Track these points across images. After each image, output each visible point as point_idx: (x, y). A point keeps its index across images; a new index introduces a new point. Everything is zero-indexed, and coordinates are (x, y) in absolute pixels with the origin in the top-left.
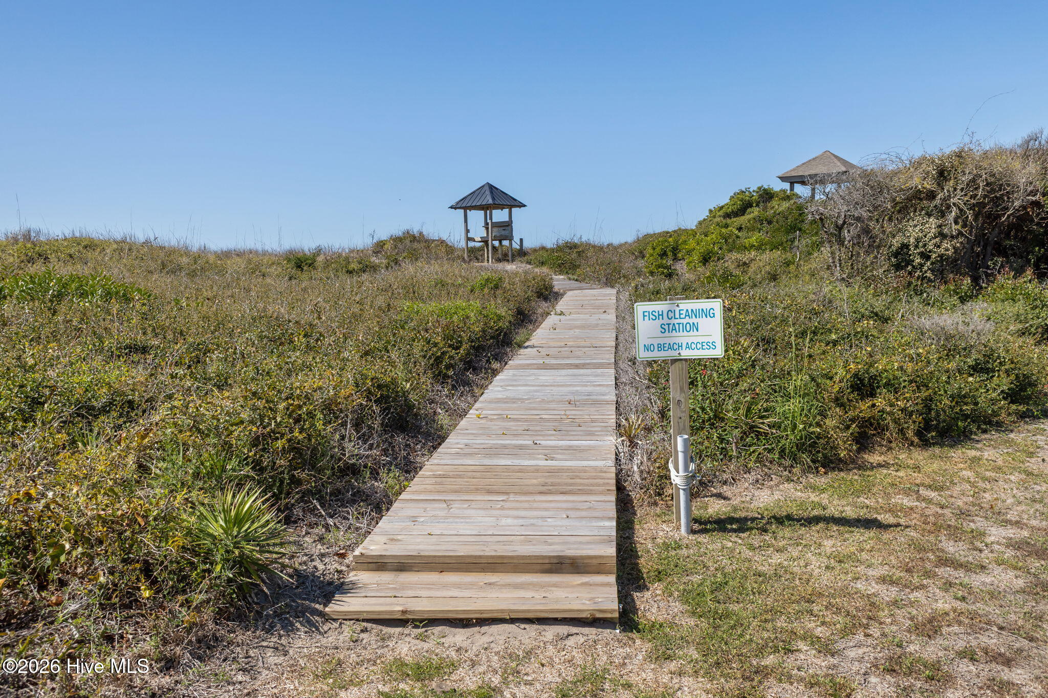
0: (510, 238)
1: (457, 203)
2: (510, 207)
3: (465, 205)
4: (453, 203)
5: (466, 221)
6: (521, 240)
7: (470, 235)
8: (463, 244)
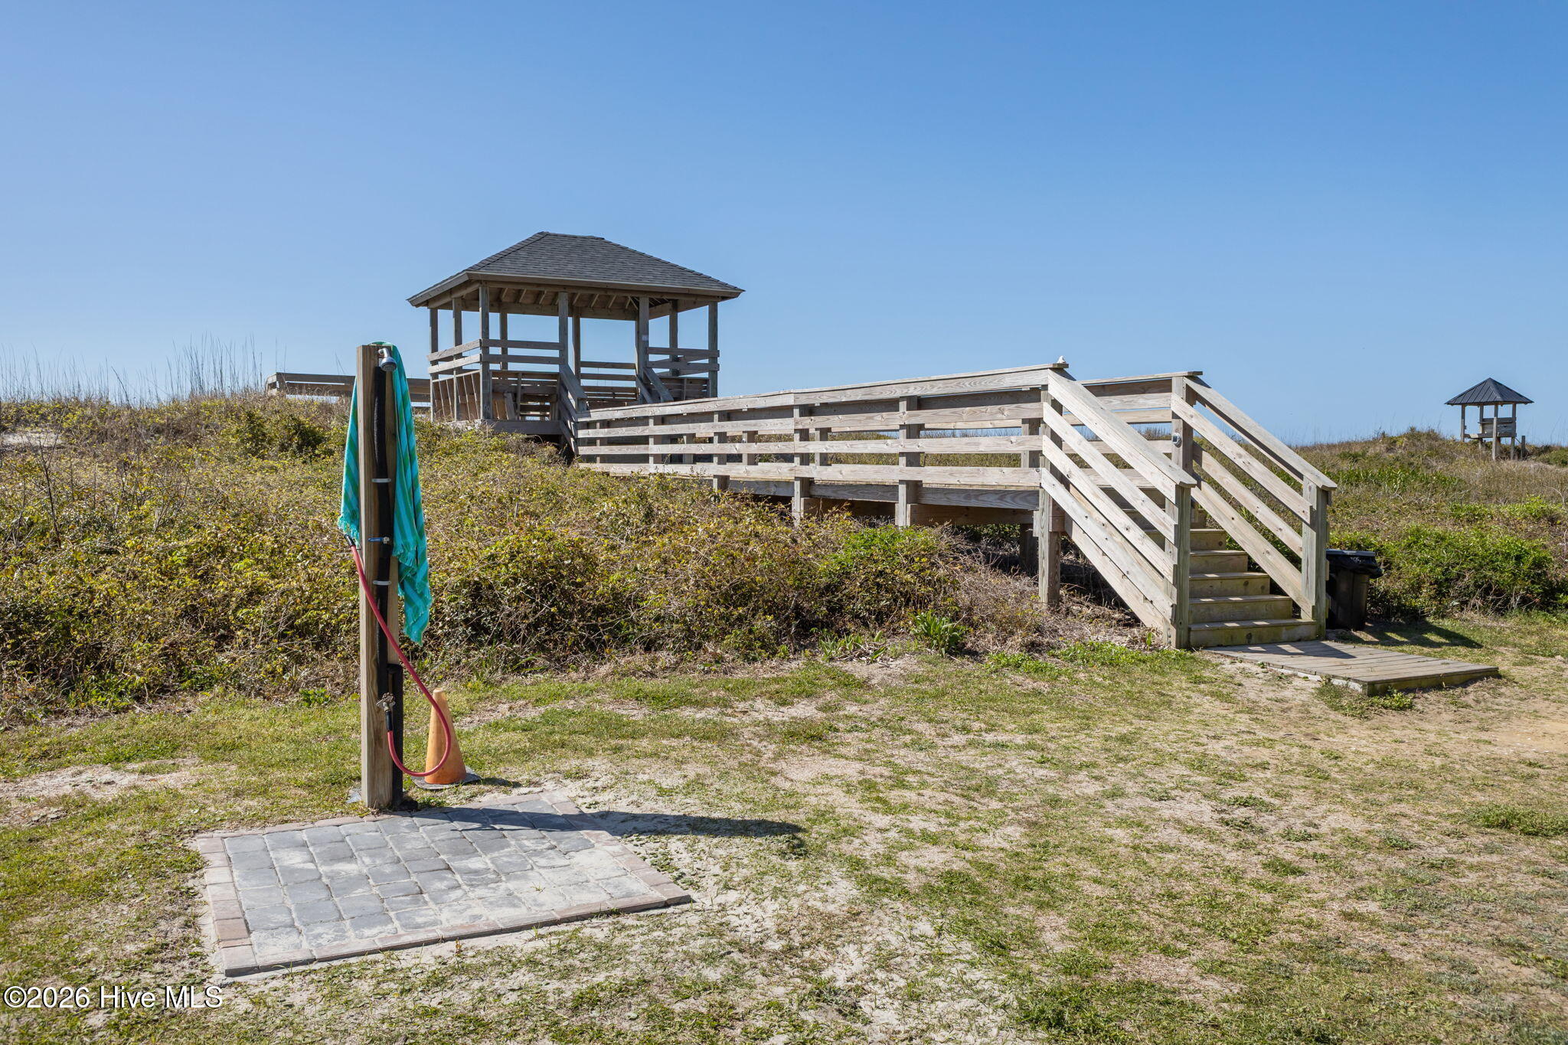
0: (1513, 435)
1: (1455, 399)
2: (1515, 403)
3: (1462, 401)
4: (1450, 398)
5: (1463, 417)
6: (1523, 437)
7: (1467, 432)
8: (1459, 437)
